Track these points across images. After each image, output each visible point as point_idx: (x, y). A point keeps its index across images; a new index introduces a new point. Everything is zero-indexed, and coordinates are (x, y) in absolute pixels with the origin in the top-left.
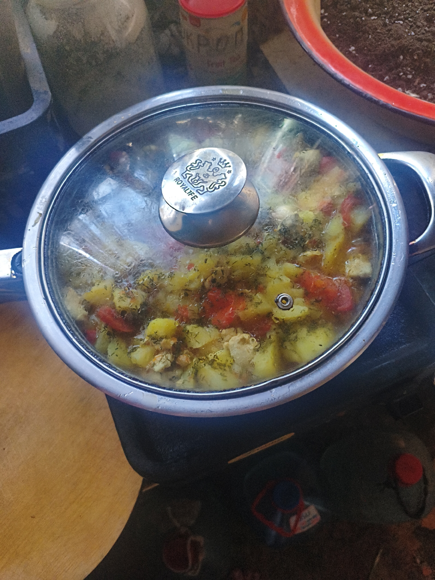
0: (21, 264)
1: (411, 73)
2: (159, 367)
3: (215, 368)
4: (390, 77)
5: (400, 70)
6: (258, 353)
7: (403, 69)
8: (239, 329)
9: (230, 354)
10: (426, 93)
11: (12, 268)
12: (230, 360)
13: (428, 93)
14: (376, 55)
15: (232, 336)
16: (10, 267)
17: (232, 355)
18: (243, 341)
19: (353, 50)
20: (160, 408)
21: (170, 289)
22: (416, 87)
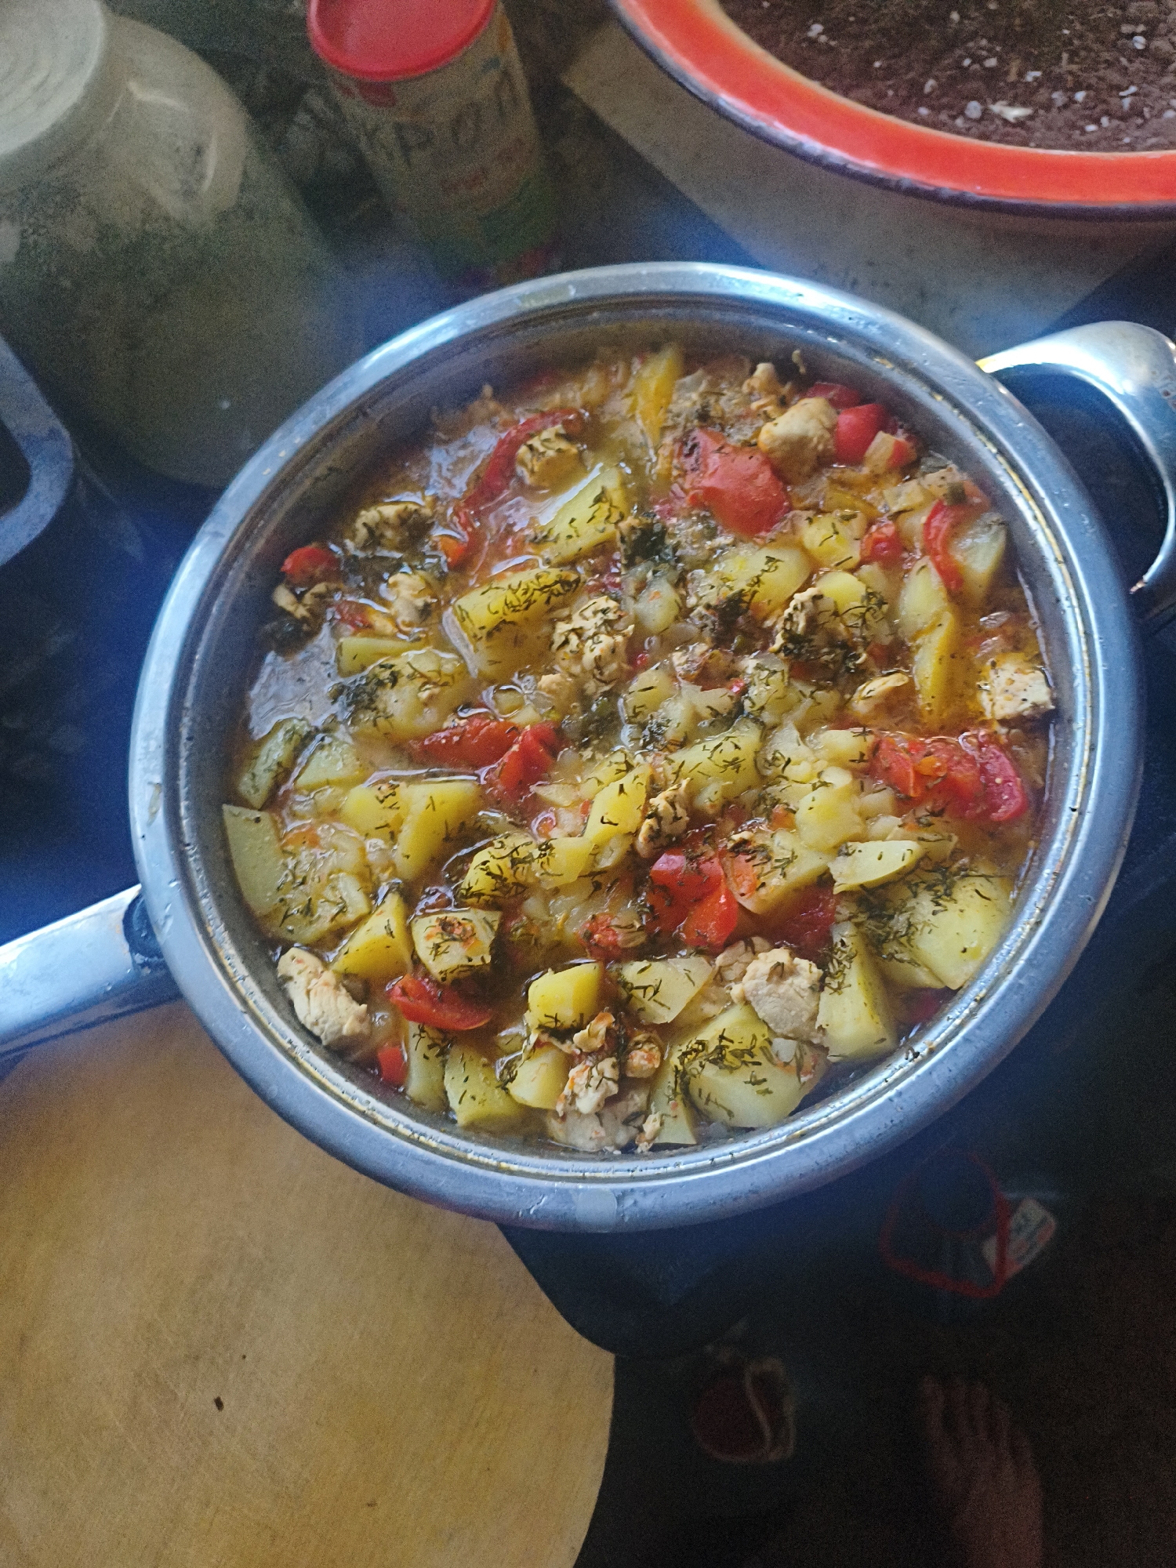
0: (151, 934)
1: (991, 53)
2: (588, 1102)
3: (732, 1069)
4: (936, 78)
5: (958, 52)
6: (825, 995)
7: (967, 49)
8: (758, 941)
9: (754, 1013)
10: (1047, 95)
11: (134, 949)
12: (761, 1032)
13: (1051, 93)
14: (884, 32)
15: (748, 964)
16: (126, 946)
17: (761, 1015)
18: (780, 973)
19: (820, 34)
20: (627, 1219)
21: (549, 884)
22: (1013, 85)
